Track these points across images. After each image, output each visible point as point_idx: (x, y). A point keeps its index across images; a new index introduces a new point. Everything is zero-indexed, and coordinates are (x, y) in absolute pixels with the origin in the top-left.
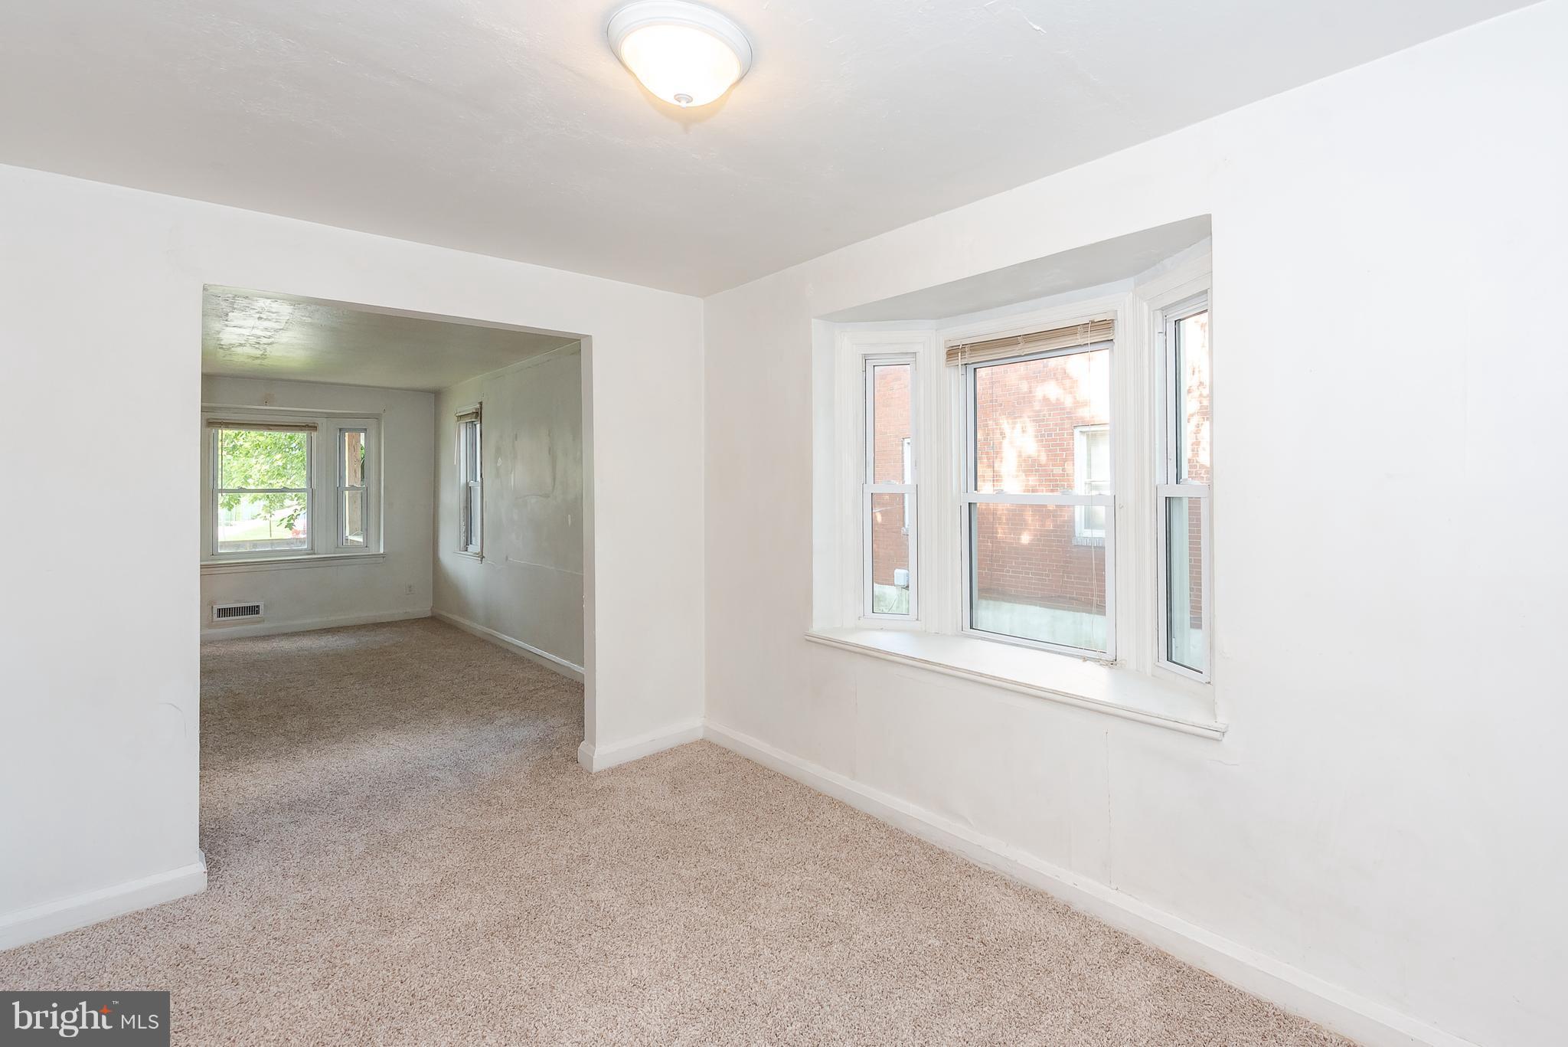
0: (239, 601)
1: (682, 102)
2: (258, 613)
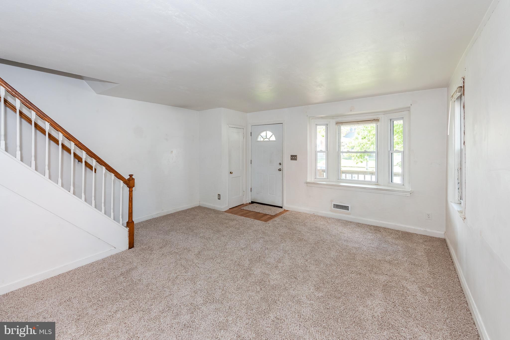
0: (341, 203)
2: (348, 210)
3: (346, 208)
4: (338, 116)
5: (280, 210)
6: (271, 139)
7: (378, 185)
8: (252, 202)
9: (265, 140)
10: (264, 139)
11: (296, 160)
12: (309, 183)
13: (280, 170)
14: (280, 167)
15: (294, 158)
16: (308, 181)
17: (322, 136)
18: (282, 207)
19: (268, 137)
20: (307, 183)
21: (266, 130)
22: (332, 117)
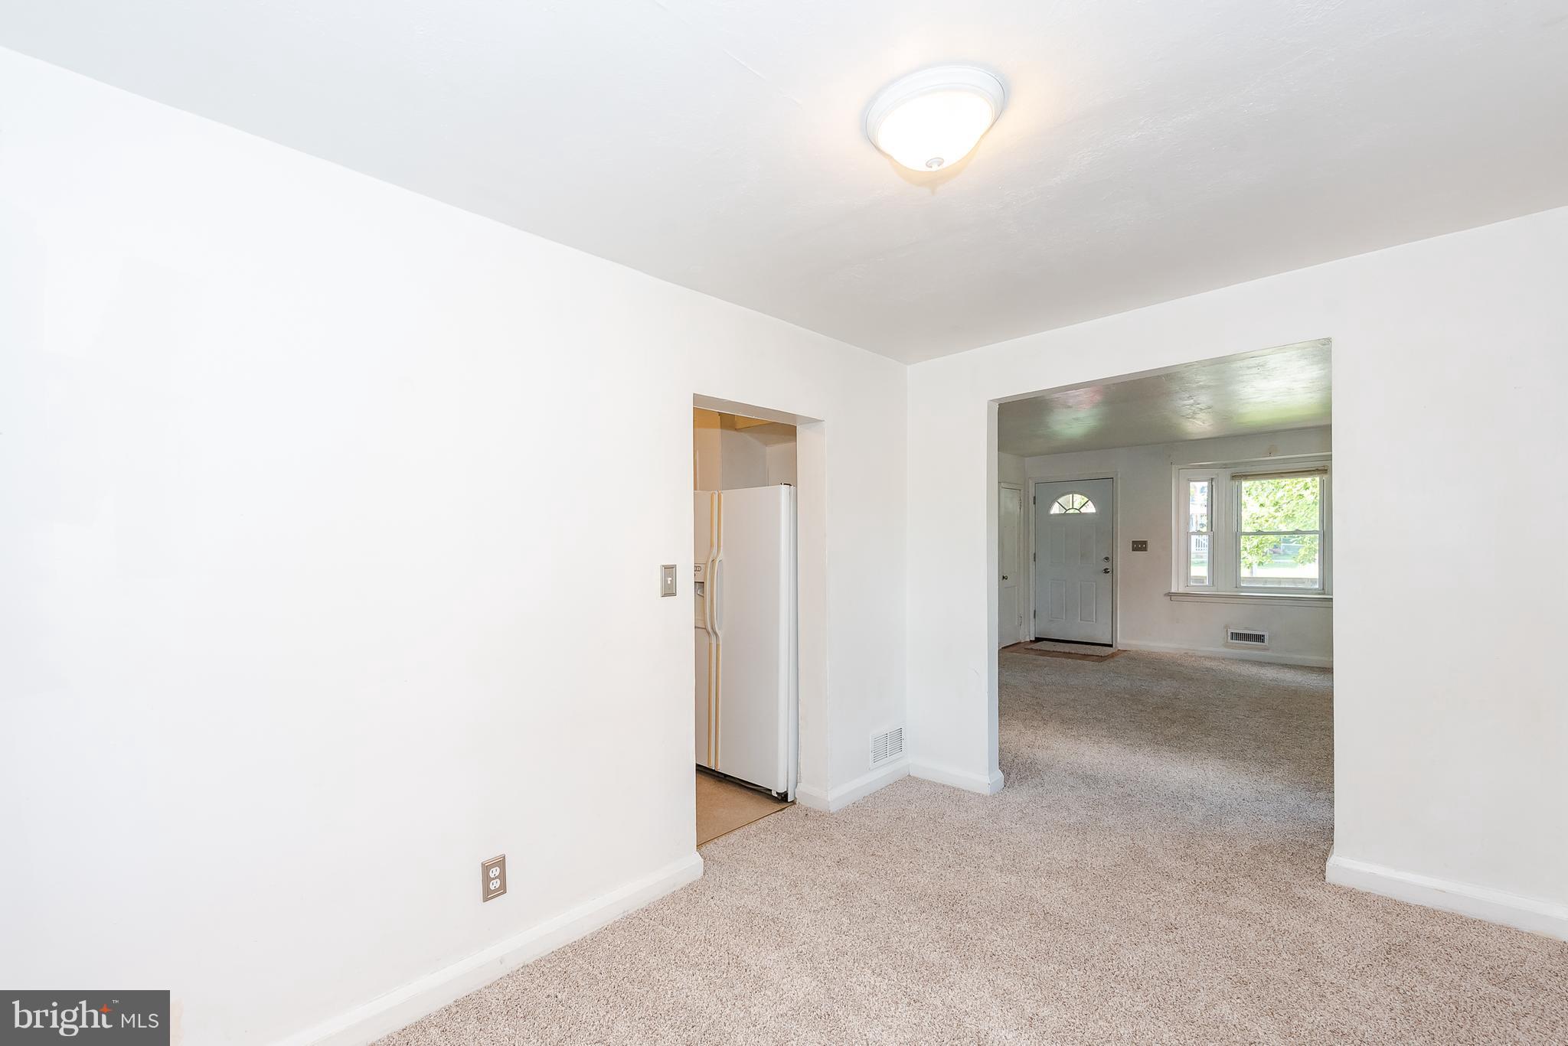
0: (1246, 628)
1: (933, 167)
2: (1263, 641)
3: (1260, 638)
4: (1236, 465)
5: (1109, 650)
6: (1083, 510)
7: (1324, 594)
8: (1038, 640)
9: (1071, 511)
10: (1067, 510)
11: (1145, 549)
12: (1176, 594)
13: (1106, 571)
14: (1107, 565)
15: (1139, 546)
16: (1173, 590)
17: (1201, 505)
18: (1111, 646)
19: (1077, 506)
20: (1170, 595)
21: (1073, 492)
22: (1225, 466)
